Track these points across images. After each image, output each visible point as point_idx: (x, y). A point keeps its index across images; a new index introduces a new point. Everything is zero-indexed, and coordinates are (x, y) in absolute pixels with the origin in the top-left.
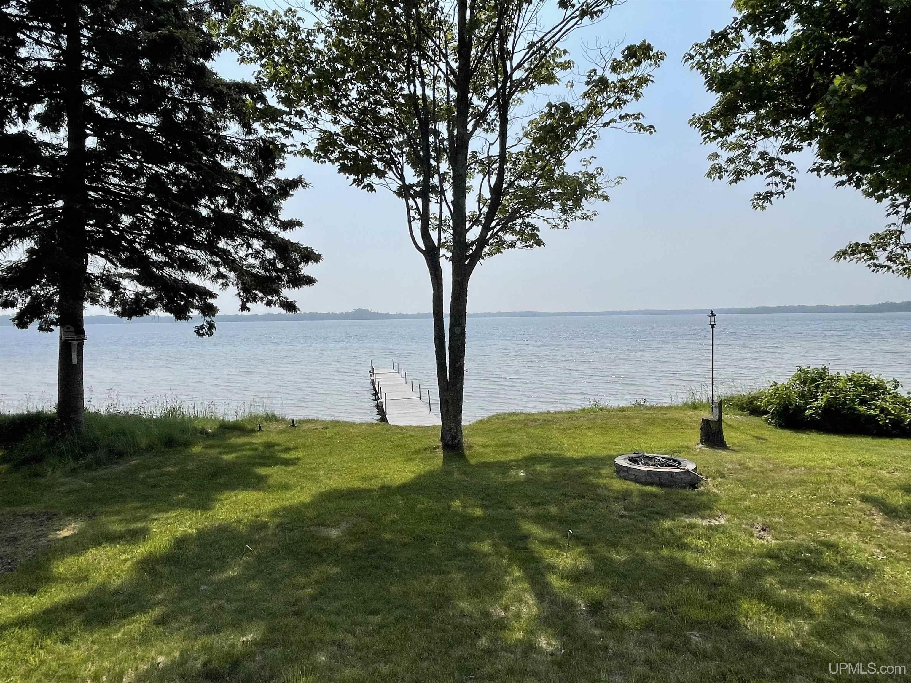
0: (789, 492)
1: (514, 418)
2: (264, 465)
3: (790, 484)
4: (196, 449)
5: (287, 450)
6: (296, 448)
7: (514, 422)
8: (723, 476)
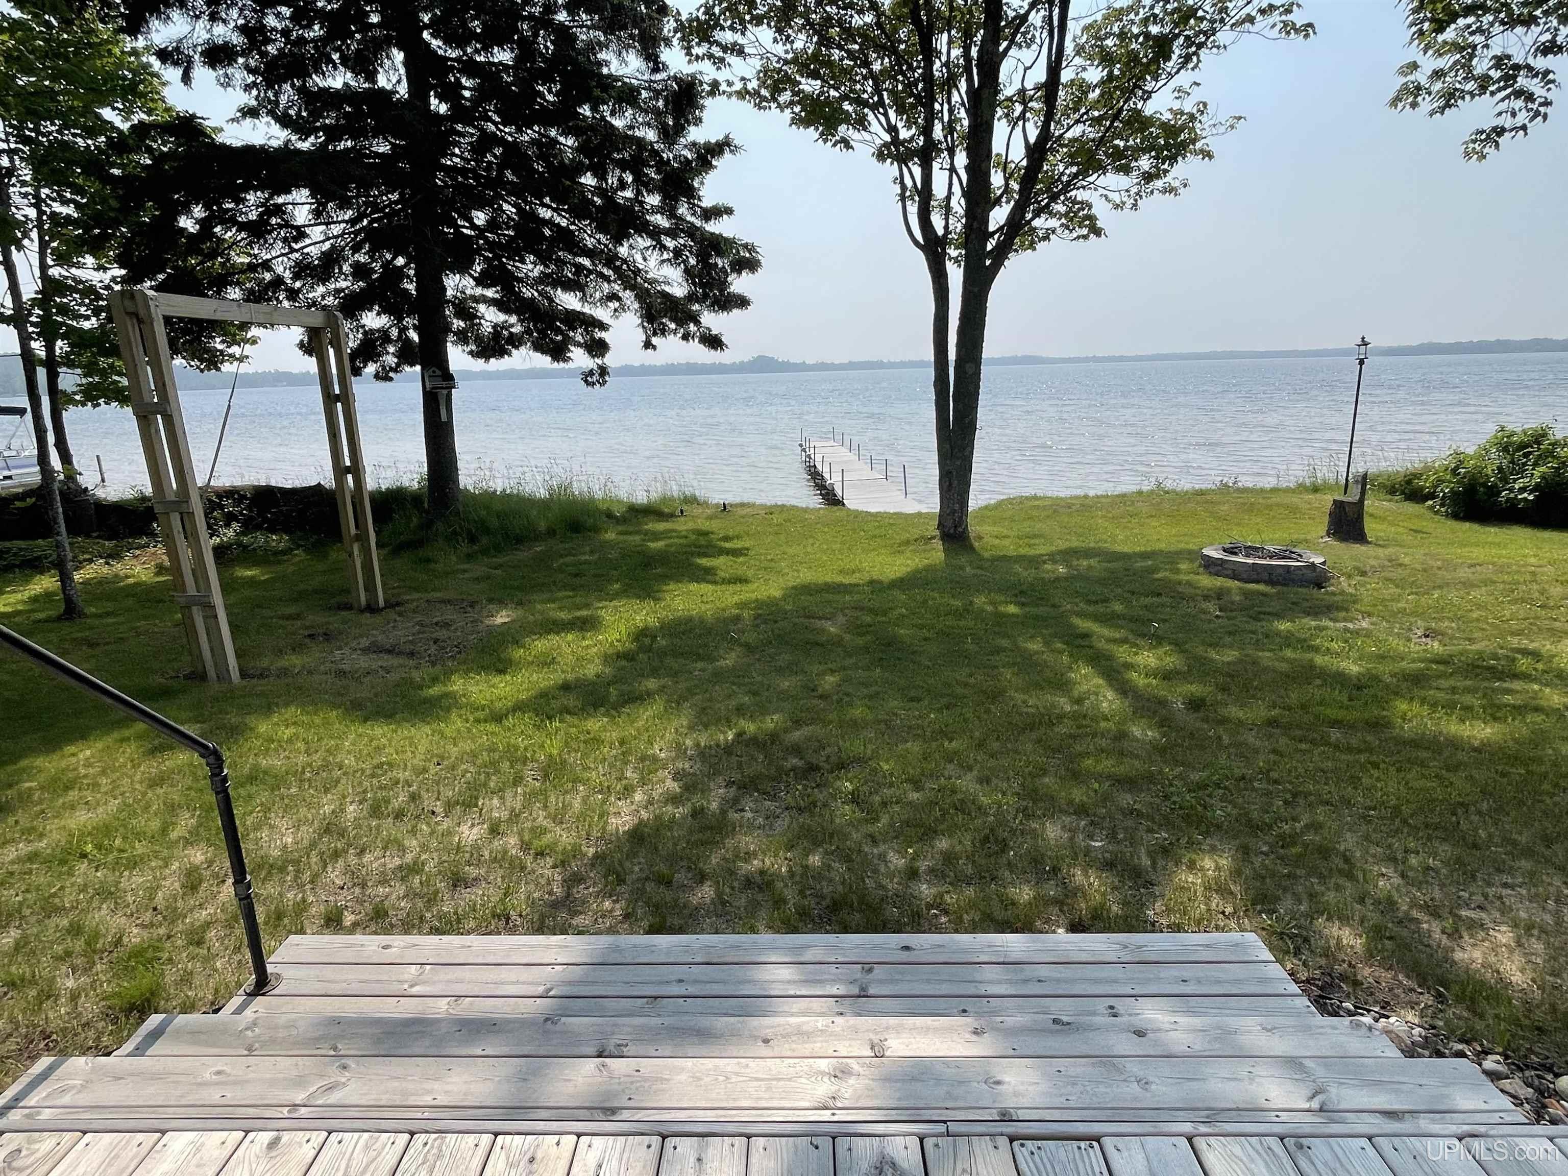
0: (1468, 594)
1: (1037, 503)
2: (706, 555)
3: (1468, 585)
4: (610, 536)
5: (726, 539)
6: (738, 537)
7: (1038, 507)
8: (1363, 574)
